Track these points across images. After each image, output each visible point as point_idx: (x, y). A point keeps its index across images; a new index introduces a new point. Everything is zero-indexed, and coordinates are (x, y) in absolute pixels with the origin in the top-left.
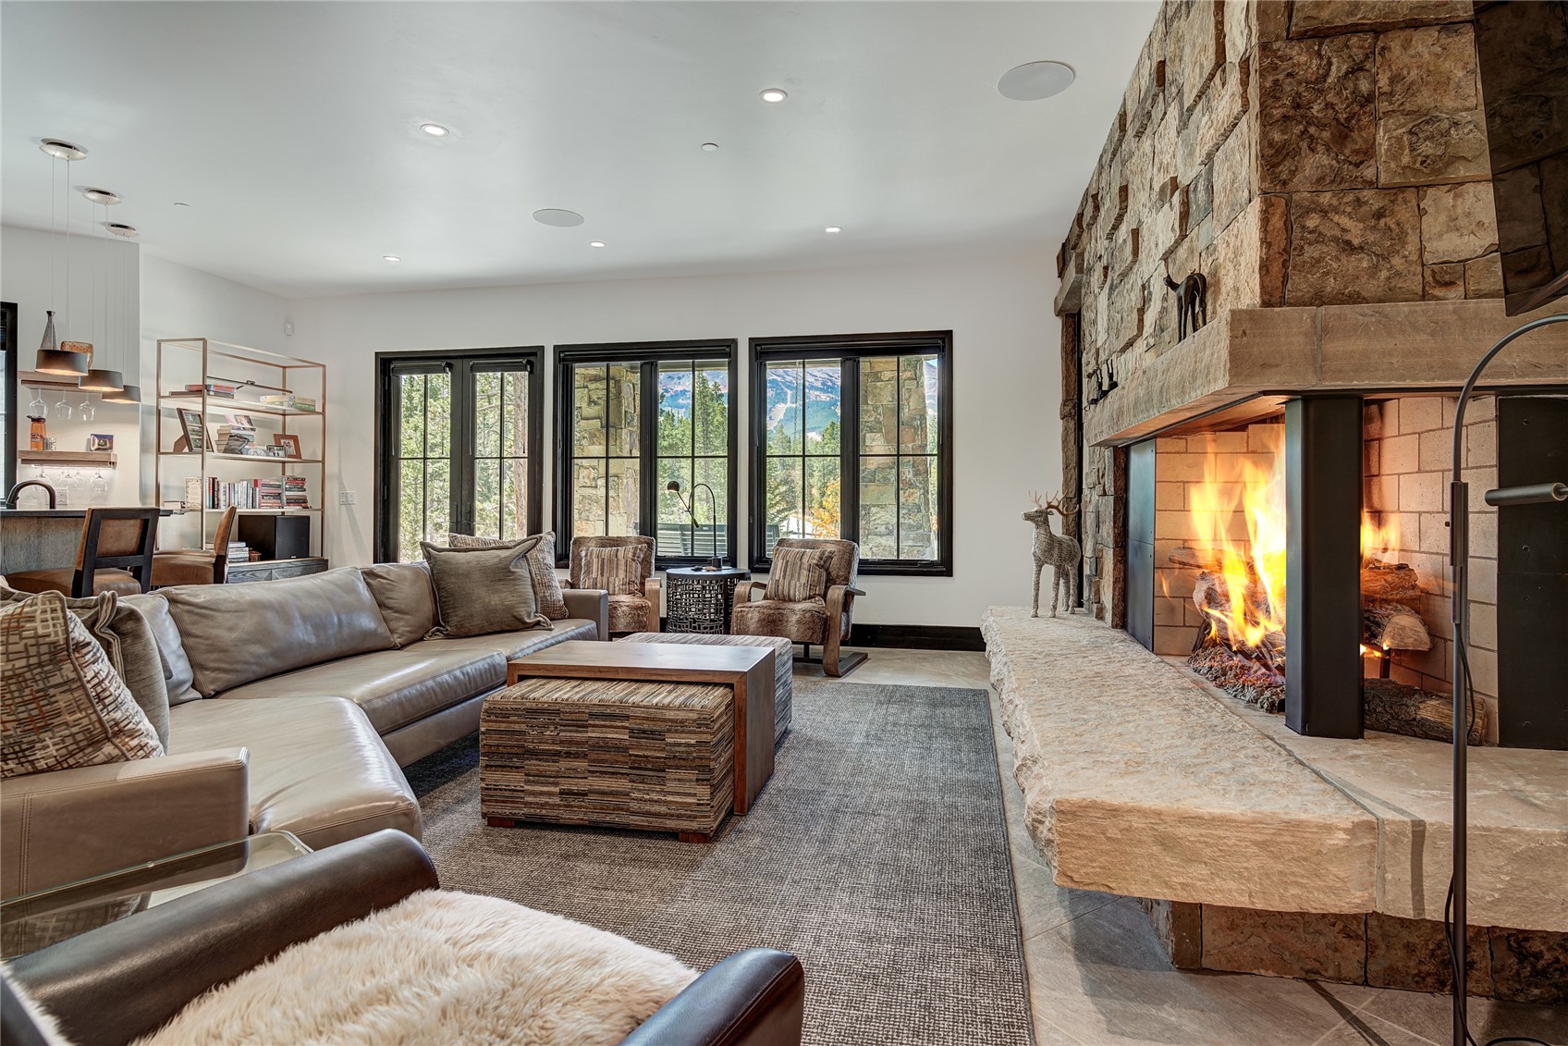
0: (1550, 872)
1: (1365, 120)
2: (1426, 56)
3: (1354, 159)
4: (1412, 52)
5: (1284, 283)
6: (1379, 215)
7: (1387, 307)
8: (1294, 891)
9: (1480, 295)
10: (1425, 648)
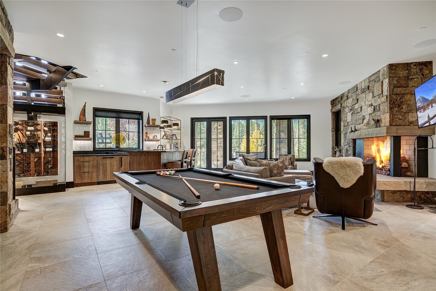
0: (423, 185)
1: (402, 104)
2: (409, 97)
3: (400, 109)
4: (407, 97)
5: (392, 123)
6: (403, 116)
7: (405, 127)
8: (398, 188)
9: (415, 125)
10: (407, 167)
